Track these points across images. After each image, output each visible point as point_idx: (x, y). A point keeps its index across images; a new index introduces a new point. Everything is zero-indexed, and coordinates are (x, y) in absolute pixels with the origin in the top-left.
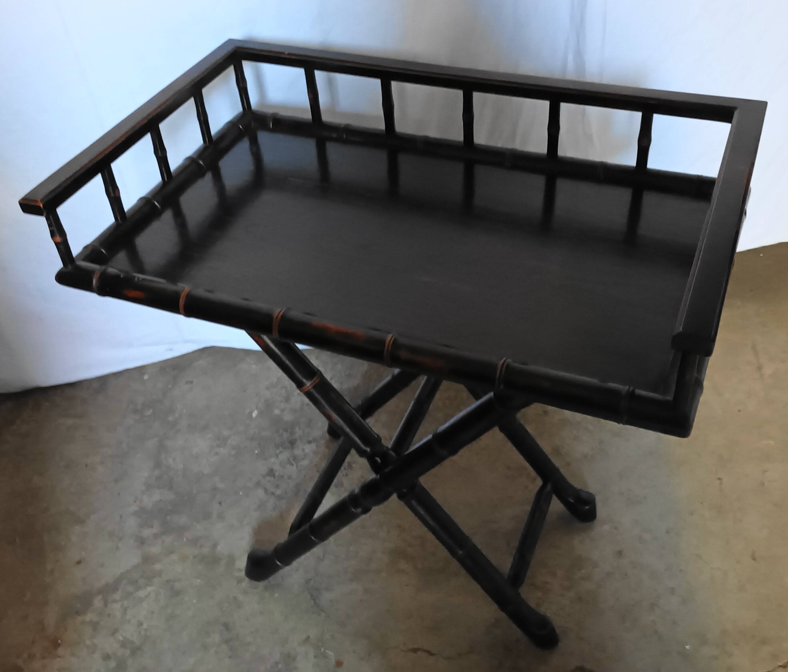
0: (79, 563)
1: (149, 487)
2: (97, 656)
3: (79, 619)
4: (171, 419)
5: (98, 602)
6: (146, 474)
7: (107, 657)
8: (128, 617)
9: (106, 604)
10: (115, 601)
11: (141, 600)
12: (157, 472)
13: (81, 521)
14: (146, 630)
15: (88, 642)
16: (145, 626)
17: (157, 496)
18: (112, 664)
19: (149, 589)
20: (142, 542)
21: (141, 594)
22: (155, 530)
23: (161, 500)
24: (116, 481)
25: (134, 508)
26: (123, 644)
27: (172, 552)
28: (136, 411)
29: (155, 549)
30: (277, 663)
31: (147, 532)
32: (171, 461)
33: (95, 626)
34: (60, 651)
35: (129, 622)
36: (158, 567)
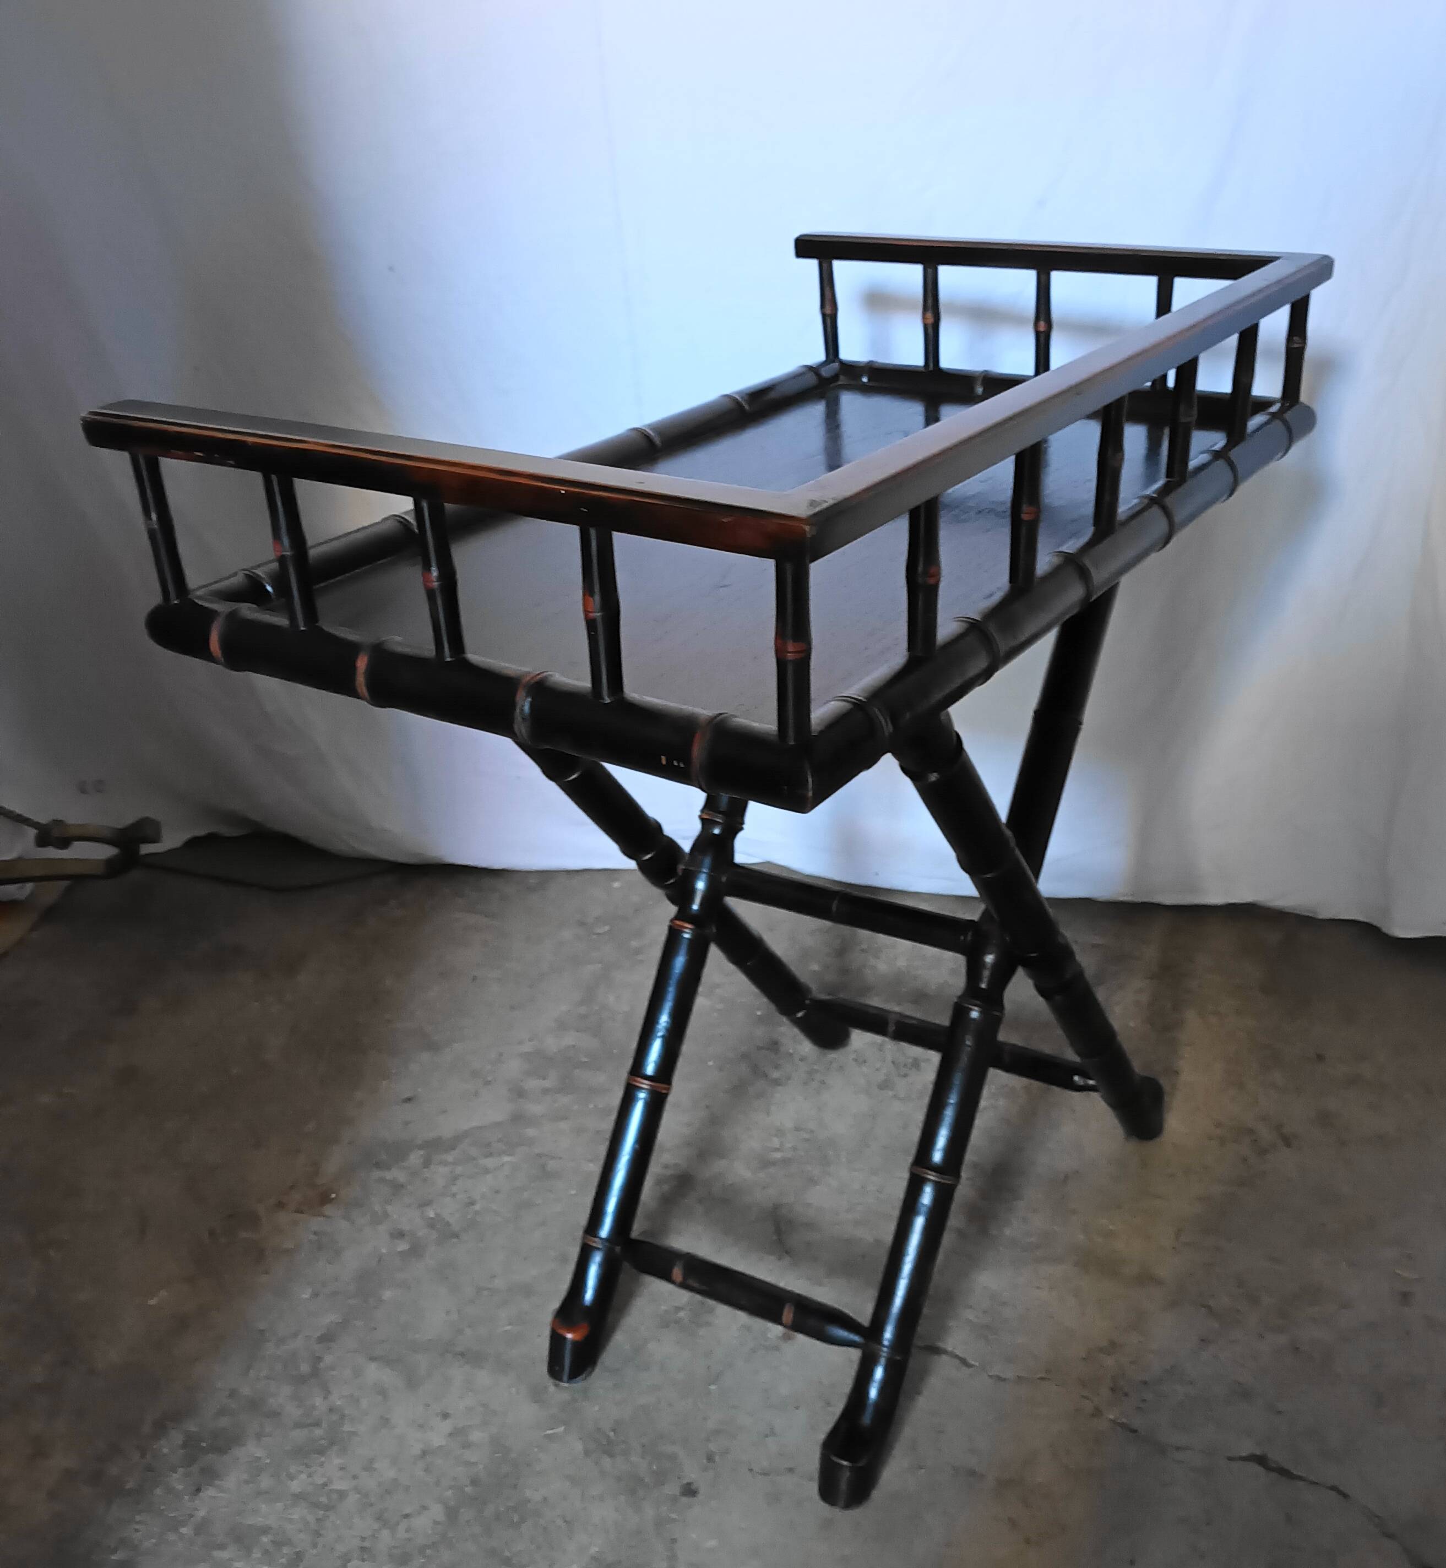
0: (409, 1100)
1: (561, 1026)
2: (383, 1228)
3: (377, 1174)
4: (634, 944)
5: (415, 1158)
6: (564, 1008)
7: (399, 1235)
8: (454, 1189)
9: (427, 1163)
10: (445, 1163)
11: (487, 1171)
12: (583, 1010)
13: (433, 1047)
14: (477, 1213)
15: (377, 1208)
16: (477, 1207)
17: (570, 1039)
18: (403, 1246)
19: (506, 1159)
20: (519, 1093)
21: (490, 1162)
22: (547, 1084)
23: (574, 1046)
24: (512, 1008)
25: (527, 1048)
26: (431, 1224)
27: (565, 1118)
28: (582, 924)
29: (535, 1109)
30: (678, 1309)
31: (533, 1084)
32: (611, 999)
33: (397, 1188)
34: (328, 1209)
35: (454, 1195)
36: (531, 1132)
